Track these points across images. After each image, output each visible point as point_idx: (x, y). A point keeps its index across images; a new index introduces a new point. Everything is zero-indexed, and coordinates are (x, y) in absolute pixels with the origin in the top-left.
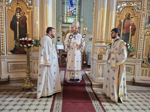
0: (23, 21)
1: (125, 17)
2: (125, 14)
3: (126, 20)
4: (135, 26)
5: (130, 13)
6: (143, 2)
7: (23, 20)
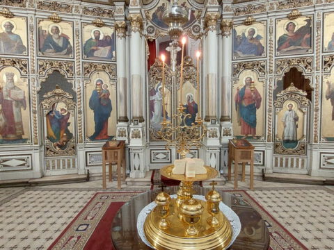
0: (106, 97)
1: (244, 83)
2: (244, 79)
3: (247, 88)
4: (260, 95)
5: (252, 77)
6: (268, 61)
7: (104, 95)
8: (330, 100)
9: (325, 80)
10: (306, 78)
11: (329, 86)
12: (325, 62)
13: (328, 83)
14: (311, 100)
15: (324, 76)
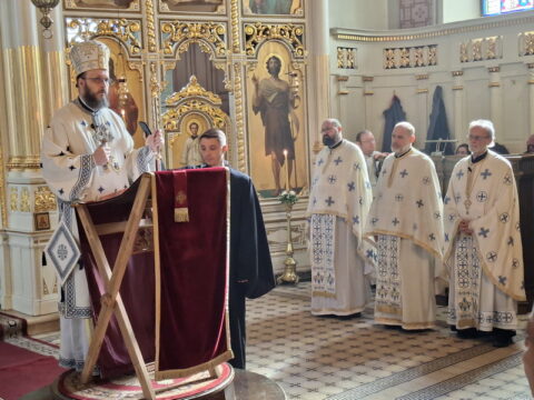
6: (145, 24)
8: (259, 113)
9: (250, 75)
10: (218, 66)
11: (257, 86)
12: (248, 37)
13: (254, 79)
14: (228, 114)
15: (248, 66)
